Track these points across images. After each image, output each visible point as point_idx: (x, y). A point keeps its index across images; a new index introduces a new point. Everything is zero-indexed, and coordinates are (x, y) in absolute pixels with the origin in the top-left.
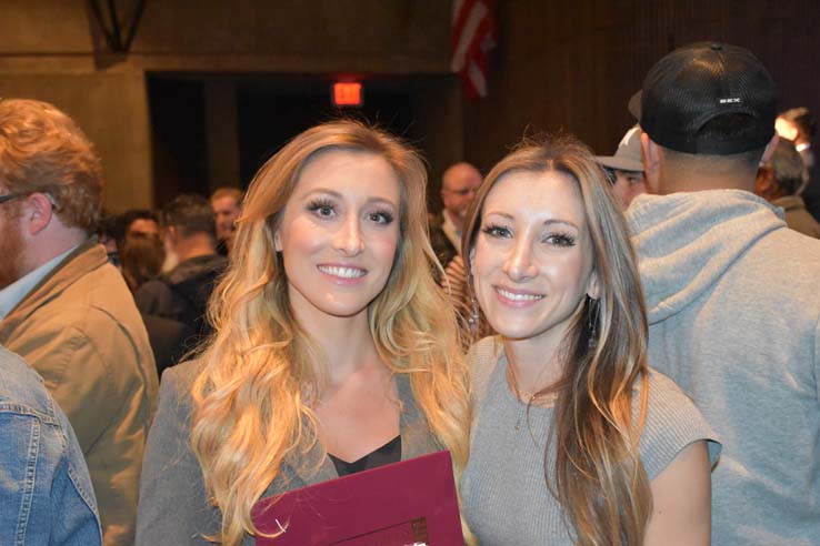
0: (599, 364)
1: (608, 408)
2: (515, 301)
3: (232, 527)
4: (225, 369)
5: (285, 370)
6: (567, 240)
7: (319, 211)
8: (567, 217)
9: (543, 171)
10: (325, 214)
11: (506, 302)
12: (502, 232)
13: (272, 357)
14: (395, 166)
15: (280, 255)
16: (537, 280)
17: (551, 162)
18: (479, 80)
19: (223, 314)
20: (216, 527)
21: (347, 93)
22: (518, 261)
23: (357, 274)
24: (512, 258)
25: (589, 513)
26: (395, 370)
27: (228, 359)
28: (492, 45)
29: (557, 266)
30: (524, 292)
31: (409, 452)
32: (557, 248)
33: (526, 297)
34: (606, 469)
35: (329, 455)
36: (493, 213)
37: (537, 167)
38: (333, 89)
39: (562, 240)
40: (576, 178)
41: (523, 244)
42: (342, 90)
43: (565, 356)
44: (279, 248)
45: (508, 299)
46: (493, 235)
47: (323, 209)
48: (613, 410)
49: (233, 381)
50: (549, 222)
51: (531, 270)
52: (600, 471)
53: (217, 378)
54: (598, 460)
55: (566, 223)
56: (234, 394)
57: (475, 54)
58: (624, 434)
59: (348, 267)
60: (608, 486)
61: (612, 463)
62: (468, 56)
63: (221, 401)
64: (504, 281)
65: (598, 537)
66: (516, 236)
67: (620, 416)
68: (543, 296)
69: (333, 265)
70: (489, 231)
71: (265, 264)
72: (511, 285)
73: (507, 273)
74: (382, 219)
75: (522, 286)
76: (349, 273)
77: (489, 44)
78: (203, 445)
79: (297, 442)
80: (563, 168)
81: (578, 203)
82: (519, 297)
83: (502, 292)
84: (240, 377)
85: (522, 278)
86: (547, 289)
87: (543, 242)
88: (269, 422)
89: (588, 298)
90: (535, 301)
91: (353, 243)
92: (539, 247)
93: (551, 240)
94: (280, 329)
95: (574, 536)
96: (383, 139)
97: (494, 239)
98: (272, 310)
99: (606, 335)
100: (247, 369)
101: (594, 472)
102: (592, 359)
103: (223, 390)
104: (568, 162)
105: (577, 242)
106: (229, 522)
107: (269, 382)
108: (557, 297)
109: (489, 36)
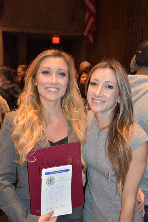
0: (120, 120)
1: (122, 132)
2: (97, 103)
3: (22, 160)
4: (22, 117)
5: (38, 118)
6: (111, 87)
7: (45, 73)
8: (112, 81)
9: (106, 68)
10: (47, 74)
11: (95, 103)
12: (95, 84)
13: (34, 114)
14: (66, 61)
15: (36, 87)
16: (103, 97)
17: (109, 66)
18: (91, 39)
19: (21, 103)
20: (18, 160)
21: (56, 40)
22: (98, 92)
23: (56, 90)
24: (96, 91)
25: (116, 160)
26: (68, 118)
27: (22, 114)
28: (95, 29)
29: (109, 94)
30: (99, 100)
31: (70, 141)
32: (109, 89)
33: (100, 102)
34: (121, 149)
35: (49, 141)
36: (92, 79)
37: (105, 67)
38: (52, 39)
39: (110, 87)
40: (115, 70)
41: (100, 88)
42: (55, 39)
43: (111, 118)
44: (36, 85)
45: (95, 102)
46: (92, 85)
47: (46, 73)
48: (124, 134)
49: (24, 121)
50: (107, 82)
51: (102, 94)
52: (119, 150)
53: (19, 119)
54: (119, 147)
55: (111, 82)
56: (24, 124)
57: (90, 31)
58: (126, 140)
59: (53, 88)
60: (121, 154)
61: (123, 147)
62: (88, 32)
63: (21, 126)
64: (94, 97)
65: (118, 166)
66: (98, 85)
67: (125, 135)
68: (105, 102)
69: (49, 88)
70: (91, 84)
71: (32, 89)
72: (96, 98)
73: (95, 95)
74: (62, 75)
75: (99, 99)
76: (54, 90)
77: (94, 29)
78: (15, 138)
79: (40, 138)
80: (112, 68)
81: (115, 77)
82: (98, 102)
83: (94, 100)
84: (26, 119)
85: (99, 97)
86: (106, 100)
87: (106, 87)
88: (33, 132)
89: (118, 103)
90: (102, 103)
91: (54, 81)
92: (104, 88)
93: (107, 87)
94: (37, 107)
95: (112, 165)
96: (63, 54)
97: (92, 86)
98: (35, 102)
99: (122, 113)
100: (28, 117)
101: (118, 150)
102: (118, 119)
103: (21, 123)
104: (113, 66)
105: (114, 88)
106: (22, 158)
107: (34, 121)
108: (108, 102)
109: (94, 26)
